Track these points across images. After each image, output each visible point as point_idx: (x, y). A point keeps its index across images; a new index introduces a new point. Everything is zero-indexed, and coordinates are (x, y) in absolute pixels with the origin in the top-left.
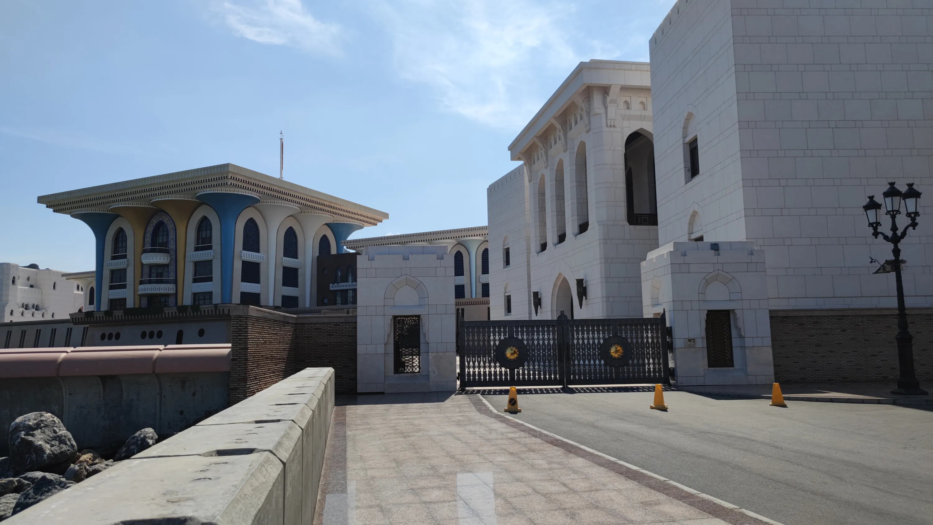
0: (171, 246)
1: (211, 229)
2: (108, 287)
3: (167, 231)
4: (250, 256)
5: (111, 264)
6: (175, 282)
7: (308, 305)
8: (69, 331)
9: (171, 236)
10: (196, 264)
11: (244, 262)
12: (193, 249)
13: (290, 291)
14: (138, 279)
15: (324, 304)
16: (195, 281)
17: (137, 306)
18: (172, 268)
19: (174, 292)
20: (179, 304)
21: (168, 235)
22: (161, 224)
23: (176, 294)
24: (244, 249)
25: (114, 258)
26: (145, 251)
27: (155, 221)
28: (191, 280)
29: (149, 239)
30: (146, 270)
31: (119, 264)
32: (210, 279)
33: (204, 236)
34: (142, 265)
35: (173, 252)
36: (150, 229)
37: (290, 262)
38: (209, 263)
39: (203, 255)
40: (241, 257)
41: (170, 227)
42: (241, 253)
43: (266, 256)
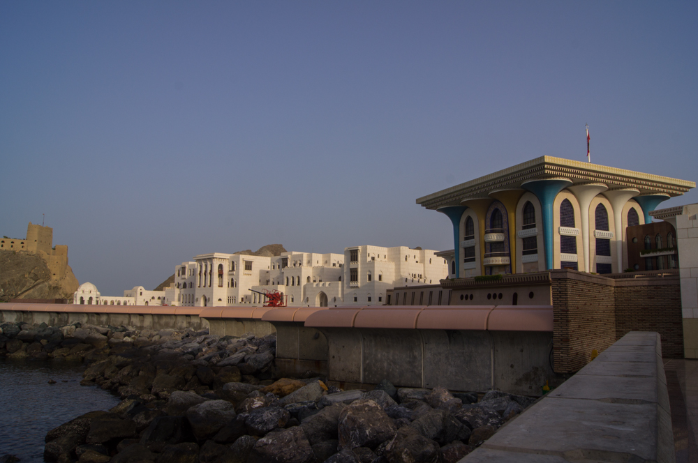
0: (505, 227)
1: (534, 211)
2: (463, 261)
3: (501, 216)
4: (567, 231)
5: (464, 243)
6: (509, 255)
7: (620, 271)
8: (441, 293)
9: (504, 219)
10: (524, 239)
11: (562, 237)
12: (521, 228)
13: (603, 259)
14: (483, 253)
15: (635, 270)
16: (524, 253)
17: (484, 275)
18: (506, 244)
19: (509, 263)
20: (514, 272)
21: (502, 219)
22: (496, 210)
23: (510, 265)
24: (561, 225)
25: (466, 239)
26: (487, 232)
27: (492, 209)
28: (522, 253)
29: (489, 223)
30: (488, 247)
31: (469, 243)
32: (535, 252)
33: (529, 217)
34: (485, 243)
35: (506, 232)
36: (489, 215)
37: (602, 234)
38: (534, 238)
39: (529, 233)
40: (559, 232)
41: (503, 212)
42: (559, 228)
43: (580, 230)
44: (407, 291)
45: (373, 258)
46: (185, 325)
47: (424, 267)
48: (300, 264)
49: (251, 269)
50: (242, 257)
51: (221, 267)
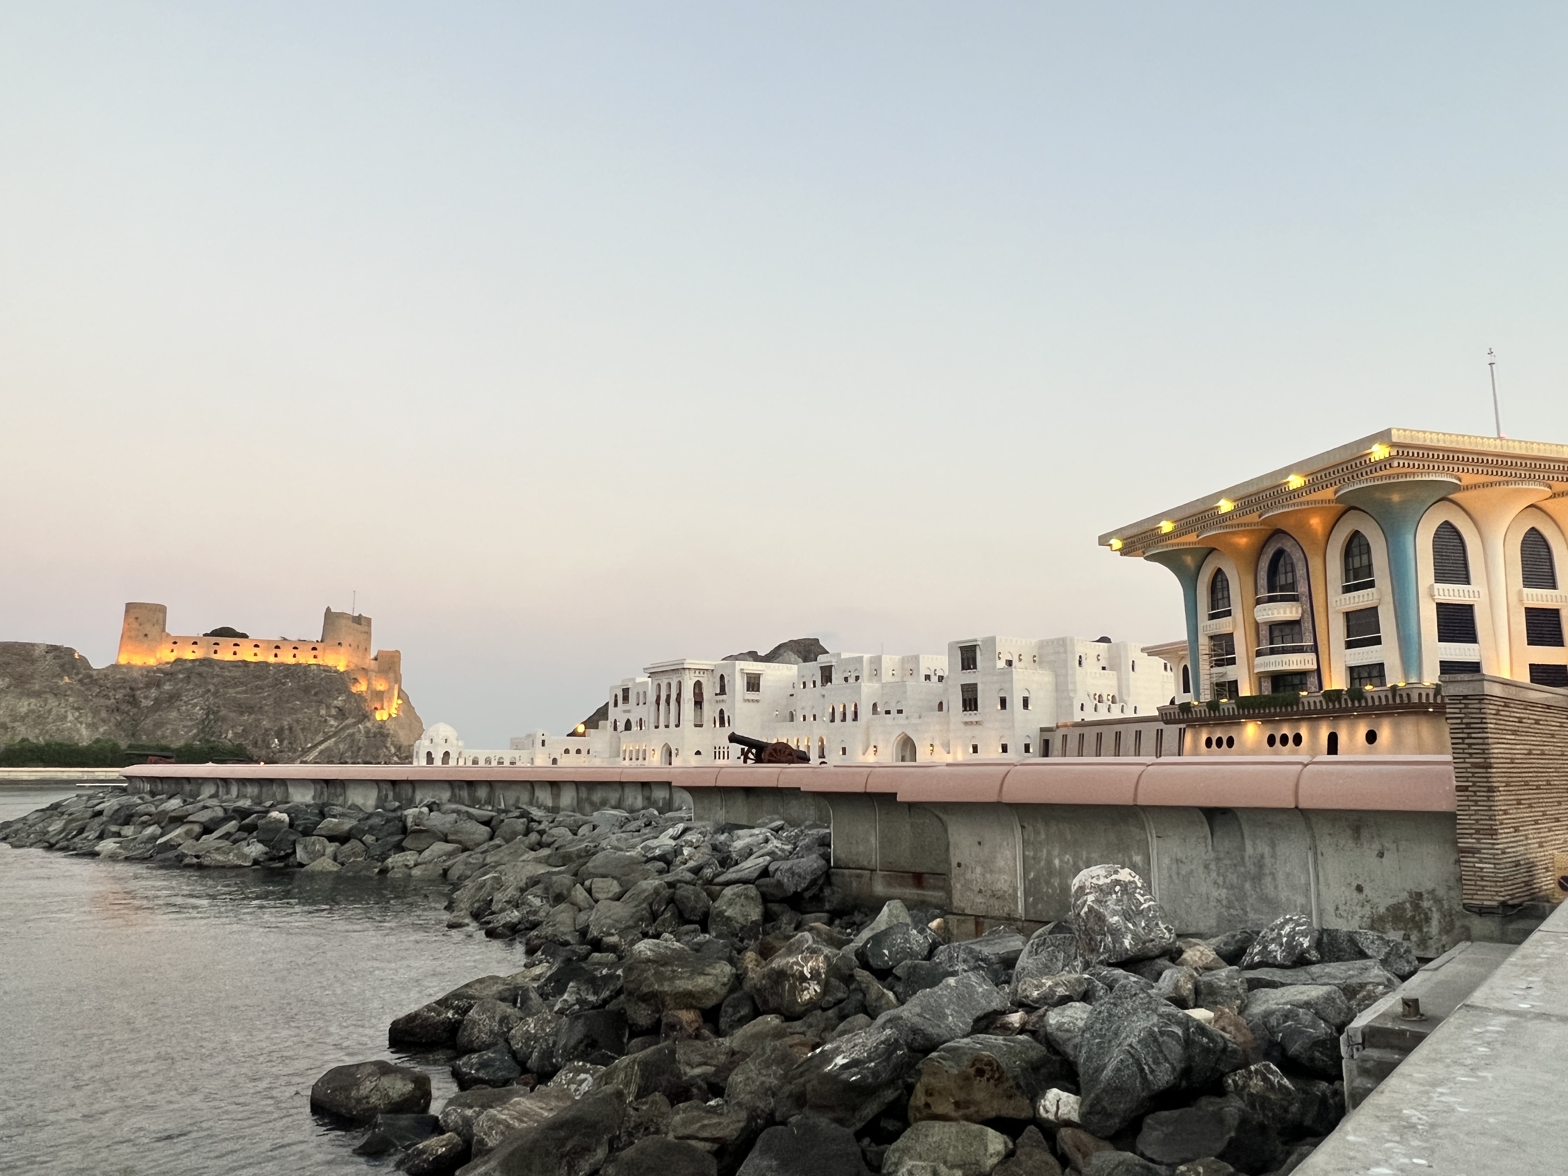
0: (1302, 588)
1: (1369, 552)
2: (1208, 664)
3: (1292, 564)
4: (1453, 593)
5: (1208, 627)
6: (1315, 649)
8: (1160, 733)
9: (1300, 571)
10: (1348, 615)
11: (1441, 607)
12: (1340, 590)
13: (1546, 655)
14: (1254, 648)
16: (1350, 645)
17: (1257, 693)
18: (1307, 625)
19: (1315, 667)
20: (1326, 688)
21: (1293, 571)
22: (1280, 554)
23: (1319, 669)
25: (1213, 617)
26: (1258, 602)
27: (1270, 552)
28: (1343, 644)
29: (1263, 581)
30: (1264, 632)
31: (1221, 626)
32: (1377, 641)
33: (1357, 564)
34: (1257, 624)
35: (1305, 599)
36: (1264, 564)
38: (1372, 612)
39: (1360, 600)
40: (1432, 596)
41: (1296, 556)
42: (1431, 588)
43: (1484, 591)
44: (1085, 730)
45: (1010, 663)
46: (639, 802)
47: (1119, 680)
48: (857, 678)
49: (758, 690)
50: (740, 665)
51: (698, 685)
